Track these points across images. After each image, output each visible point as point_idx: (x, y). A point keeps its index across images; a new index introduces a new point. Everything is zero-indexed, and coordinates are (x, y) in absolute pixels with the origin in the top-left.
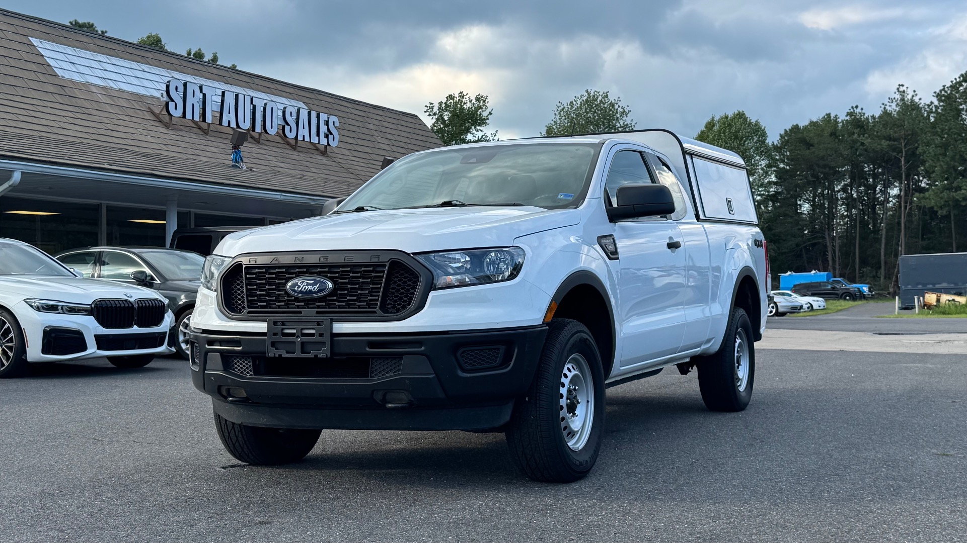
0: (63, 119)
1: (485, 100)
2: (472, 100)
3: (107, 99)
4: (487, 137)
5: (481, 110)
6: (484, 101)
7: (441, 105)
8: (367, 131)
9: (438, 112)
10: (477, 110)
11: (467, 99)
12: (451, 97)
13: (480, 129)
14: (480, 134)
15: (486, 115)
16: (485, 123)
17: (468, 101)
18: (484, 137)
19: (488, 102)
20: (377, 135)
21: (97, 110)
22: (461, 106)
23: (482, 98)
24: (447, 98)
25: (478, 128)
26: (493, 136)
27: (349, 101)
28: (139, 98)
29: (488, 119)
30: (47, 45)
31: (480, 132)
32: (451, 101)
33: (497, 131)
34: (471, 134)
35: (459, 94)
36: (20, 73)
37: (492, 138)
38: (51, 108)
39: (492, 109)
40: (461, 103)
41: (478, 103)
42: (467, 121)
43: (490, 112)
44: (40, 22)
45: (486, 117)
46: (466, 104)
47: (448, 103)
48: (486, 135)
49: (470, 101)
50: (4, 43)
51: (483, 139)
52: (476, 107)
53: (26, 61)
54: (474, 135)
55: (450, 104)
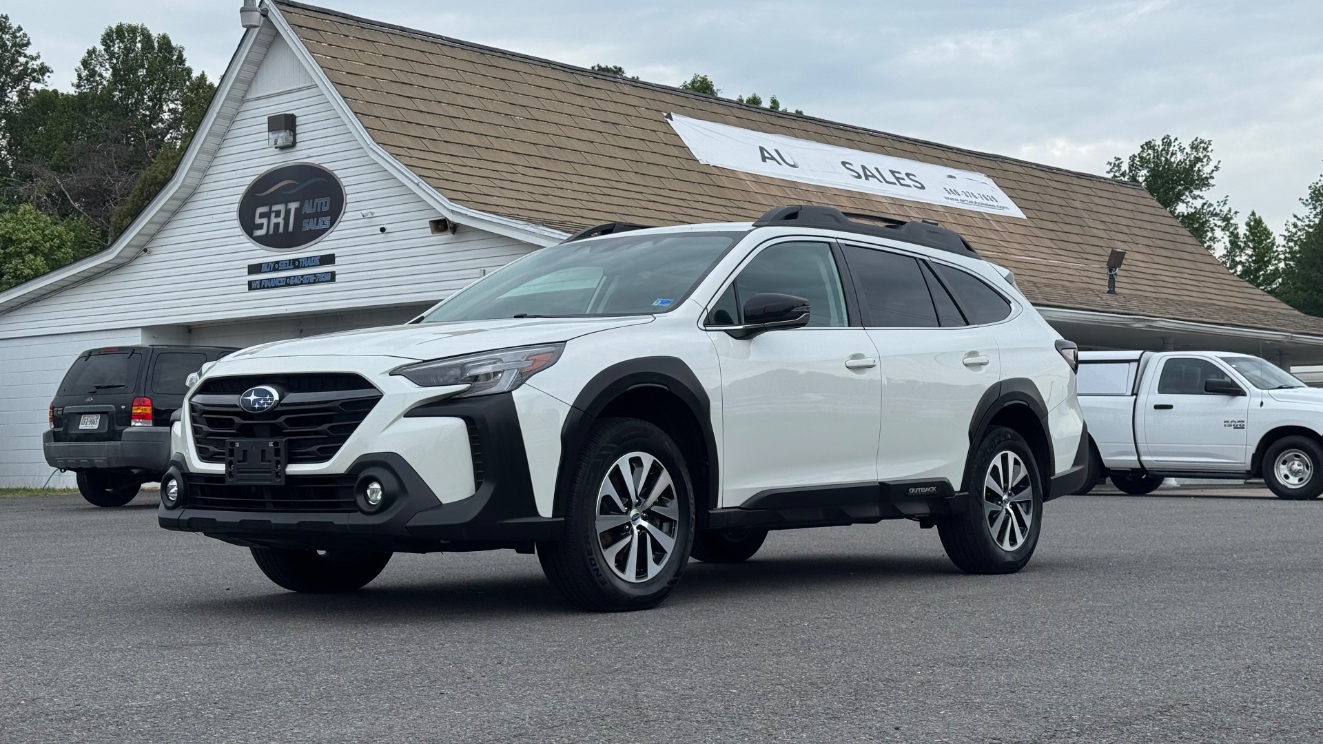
1: (1207, 147)
2: (1184, 148)
3: (758, 187)
4: (1211, 205)
5: (1199, 165)
6: (1205, 149)
7: (1133, 161)
8: (1072, 212)
9: (1127, 171)
10: (1193, 165)
11: (1176, 148)
12: (1149, 145)
13: (1199, 196)
14: (1198, 203)
15: (1209, 172)
16: (1208, 185)
17: (1178, 150)
18: (1206, 207)
19: (1212, 150)
20: (1087, 216)
21: (749, 202)
22: (1166, 158)
23: (1202, 145)
24: (1142, 147)
25: (1197, 192)
26: (1222, 204)
27: (1044, 169)
29: (1212, 178)
31: (1198, 199)
32: (1150, 151)
33: (1227, 196)
34: (1183, 202)
35: (1163, 139)
36: (662, 160)
37: (1220, 208)
38: (702, 202)
39: (1219, 162)
40: (1167, 154)
41: (1195, 153)
42: (1177, 182)
43: (1215, 167)
44: (671, 92)
45: (1210, 174)
46: (1174, 156)
47: (1144, 156)
48: (1208, 203)
49: (1182, 150)
50: (639, 123)
51: (1204, 211)
52: (1192, 159)
53: (666, 144)
54: (1190, 204)
55: (1148, 157)
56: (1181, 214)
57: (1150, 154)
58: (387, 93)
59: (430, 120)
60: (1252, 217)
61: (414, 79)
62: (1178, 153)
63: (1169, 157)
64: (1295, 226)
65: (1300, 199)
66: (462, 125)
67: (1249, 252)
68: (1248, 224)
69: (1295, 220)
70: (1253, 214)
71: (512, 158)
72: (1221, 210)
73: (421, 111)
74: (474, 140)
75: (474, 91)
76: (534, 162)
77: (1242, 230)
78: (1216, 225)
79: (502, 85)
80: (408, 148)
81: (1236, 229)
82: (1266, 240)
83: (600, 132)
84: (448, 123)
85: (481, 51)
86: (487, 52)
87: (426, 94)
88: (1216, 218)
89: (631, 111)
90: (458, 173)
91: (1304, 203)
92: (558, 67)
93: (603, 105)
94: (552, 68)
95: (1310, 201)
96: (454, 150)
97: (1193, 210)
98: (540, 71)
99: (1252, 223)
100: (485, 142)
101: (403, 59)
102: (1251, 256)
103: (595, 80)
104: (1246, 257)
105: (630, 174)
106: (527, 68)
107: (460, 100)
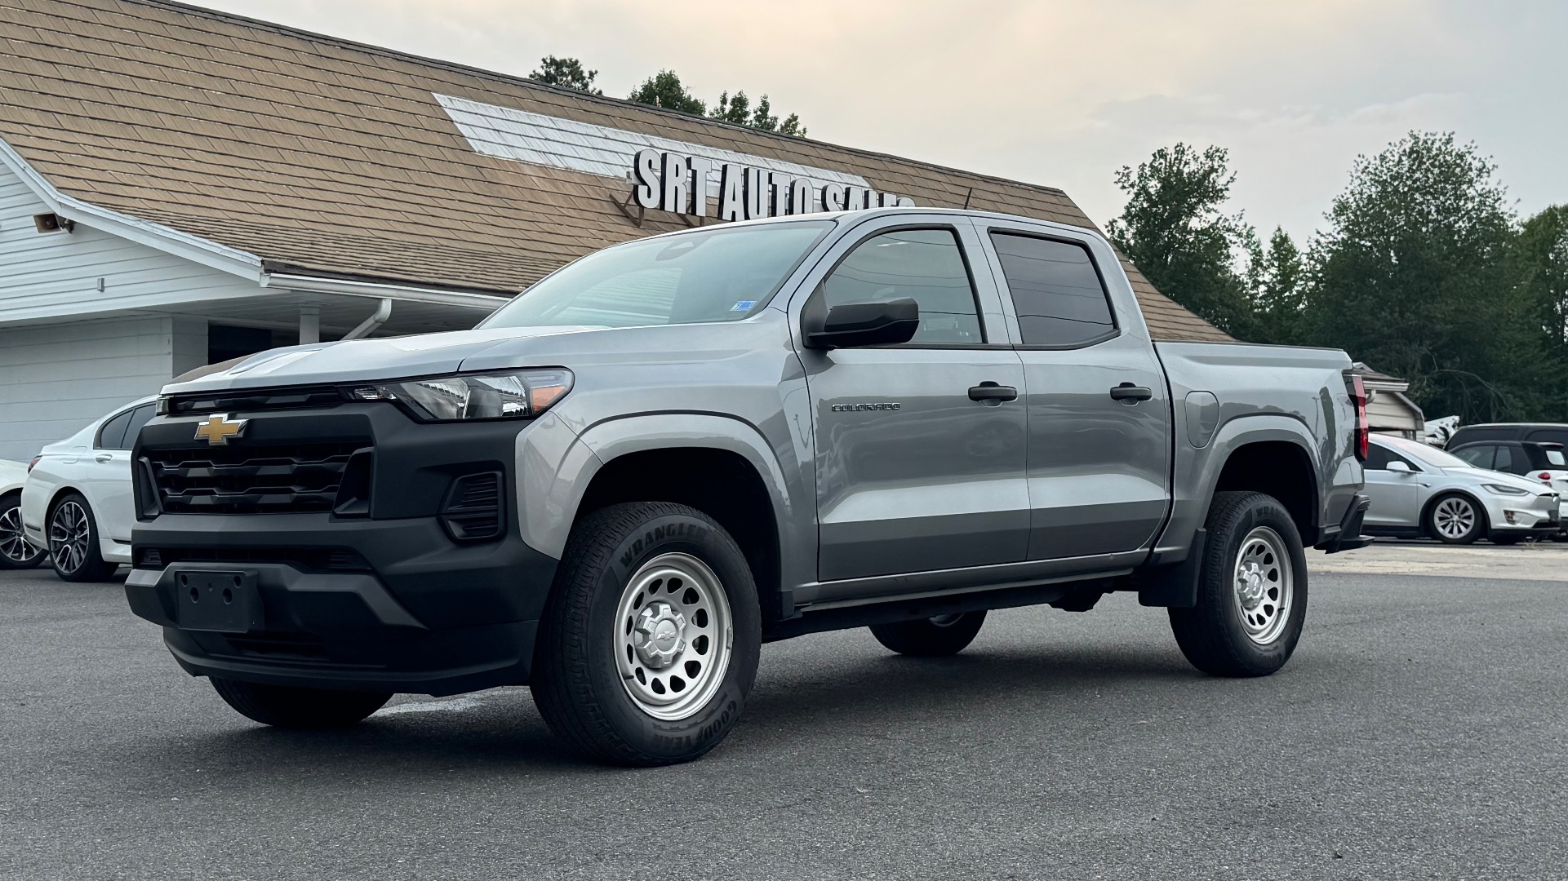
0: (478, 218)
1: (1223, 157)
2: (1198, 157)
3: (547, 184)
4: (1226, 220)
5: (1213, 175)
6: (1221, 158)
7: (1143, 170)
9: (1138, 181)
10: (1208, 175)
11: (1190, 157)
12: (1162, 154)
13: (1213, 209)
14: (1212, 218)
15: (1225, 183)
16: (1221, 197)
17: (1192, 159)
18: (1221, 221)
19: (1227, 160)
21: (530, 202)
22: (1179, 170)
23: (1218, 154)
24: (1154, 155)
25: (1210, 206)
26: (1237, 218)
28: (596, 180)
29: (1227, 189)
30: (461, 103)
31: (1212, 212)
32: (1162, 161)
33: (1243, 210)
34: (1197, 216)
35: (1176, 147)
36: (415, 149)
37: (1235, 222)
38: (460, 201)
39: (1236, 172)
40: (1180, 163)
41: (1210, 163)
42: (1189, 194)
43: (1231, 178)
44: (451, 68)
45: (1225, 185)
46: (1187, 166)
47: (1156, 165)
48: (1223, 218)
49: (1196, 159)
50: (395, 104)
51: (1218, 226)
52: (1206, 169)
53: (426, 130)
54: (1203, 218)
55: (1159, 167)
56: (1194, 229)
57: (1161, 164)
58: (19, 56)
59: (77, 91)
60: (1277, 233)
61: (65, 41)
62: (1192, 162)
63: (1181, 167)
64: (1318, 242)
65: (1324, 213)
66: (121, 98)
67: (1274, 270)
68: (1273, 241)
69: (1318, 236)
70: (1279, 229)
71: (189, 141)
72: (1236, 225)
73: (65, 80)
74: (137, 117)
75: (155, 57)
76: (218, 146)
77: (1267, 247)
78: (1231, 241)
79: (201, 52)
80: (29, 125)
81: (1258, 246)
82: (1291, 259)
83: (334, 113)
84: (104, 96)
85: (181, 10)
86: (189, 12)
87: (80, 60)
88: (1231, 234)
89: (387, 89)
90: (93, 157)
91: (1327, 218)
92: (291, 33)
93: (345, 81)
94: (282, 34)
95: (1333, 216)
96: (100, 128)
97: (1207, 226)
98: (262, 36)
99: (1278, 240)
100: (154, 120)
101: (57, 16)
102: (1275, 276)
103: (344, 51)
104: (1271, 277)
105: (364, 165)
106: (243, 33)
107: (128, 68)
